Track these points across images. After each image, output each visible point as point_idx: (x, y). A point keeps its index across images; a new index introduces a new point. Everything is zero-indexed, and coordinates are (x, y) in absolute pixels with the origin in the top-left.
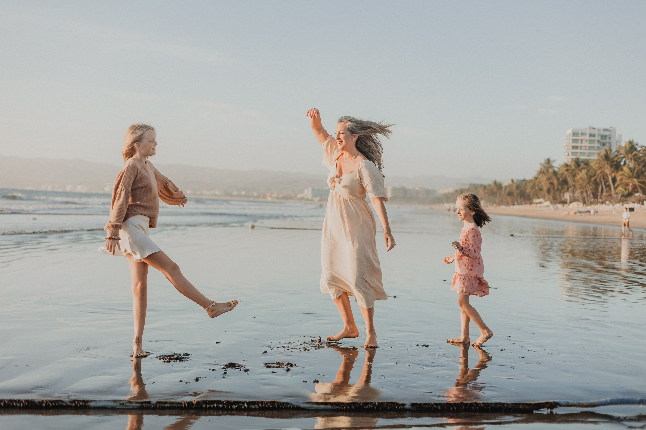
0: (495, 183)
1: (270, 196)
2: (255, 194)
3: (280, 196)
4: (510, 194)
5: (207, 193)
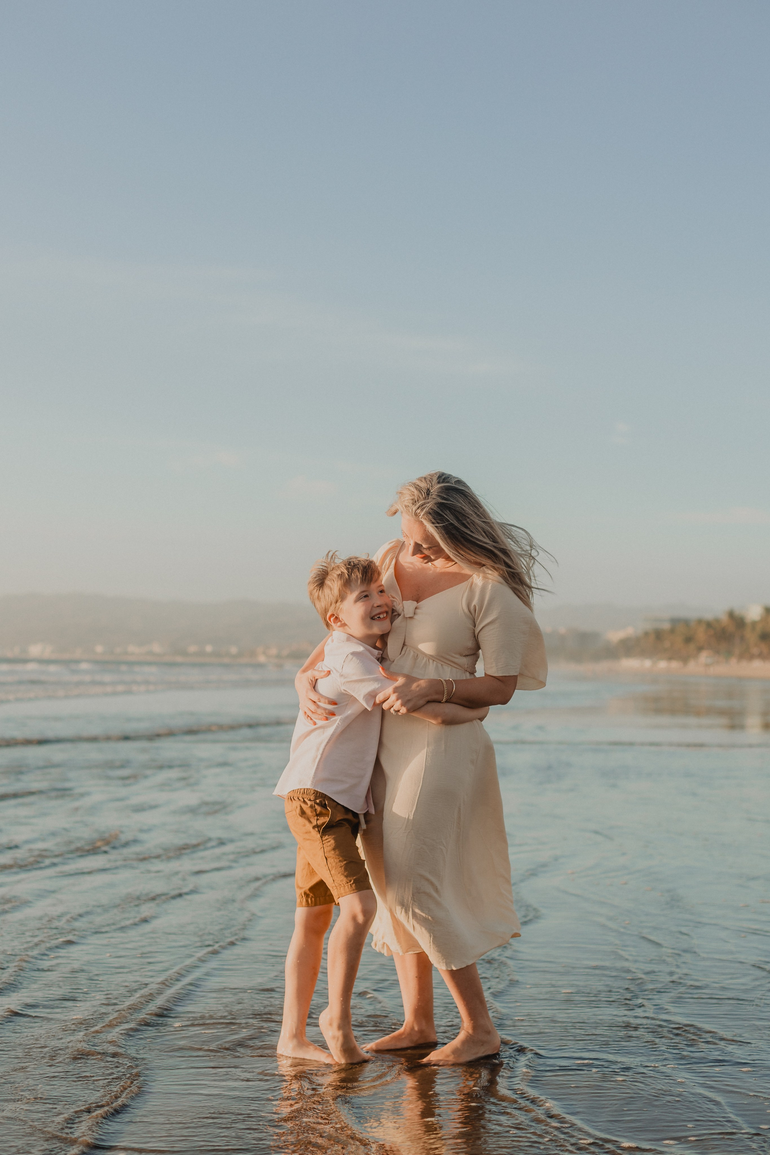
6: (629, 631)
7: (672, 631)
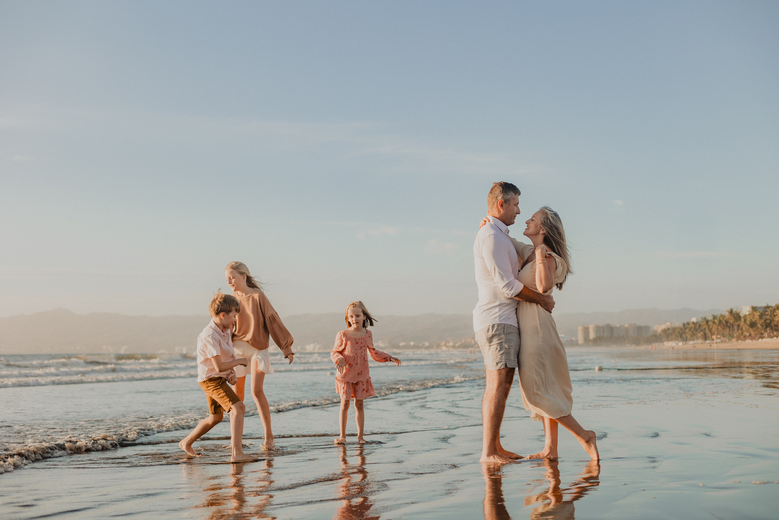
0: (731, 312)
1: (445, 345)
2: (427, 344)
3: (457, 345)
4: (753, 325)
6: (667, 325)
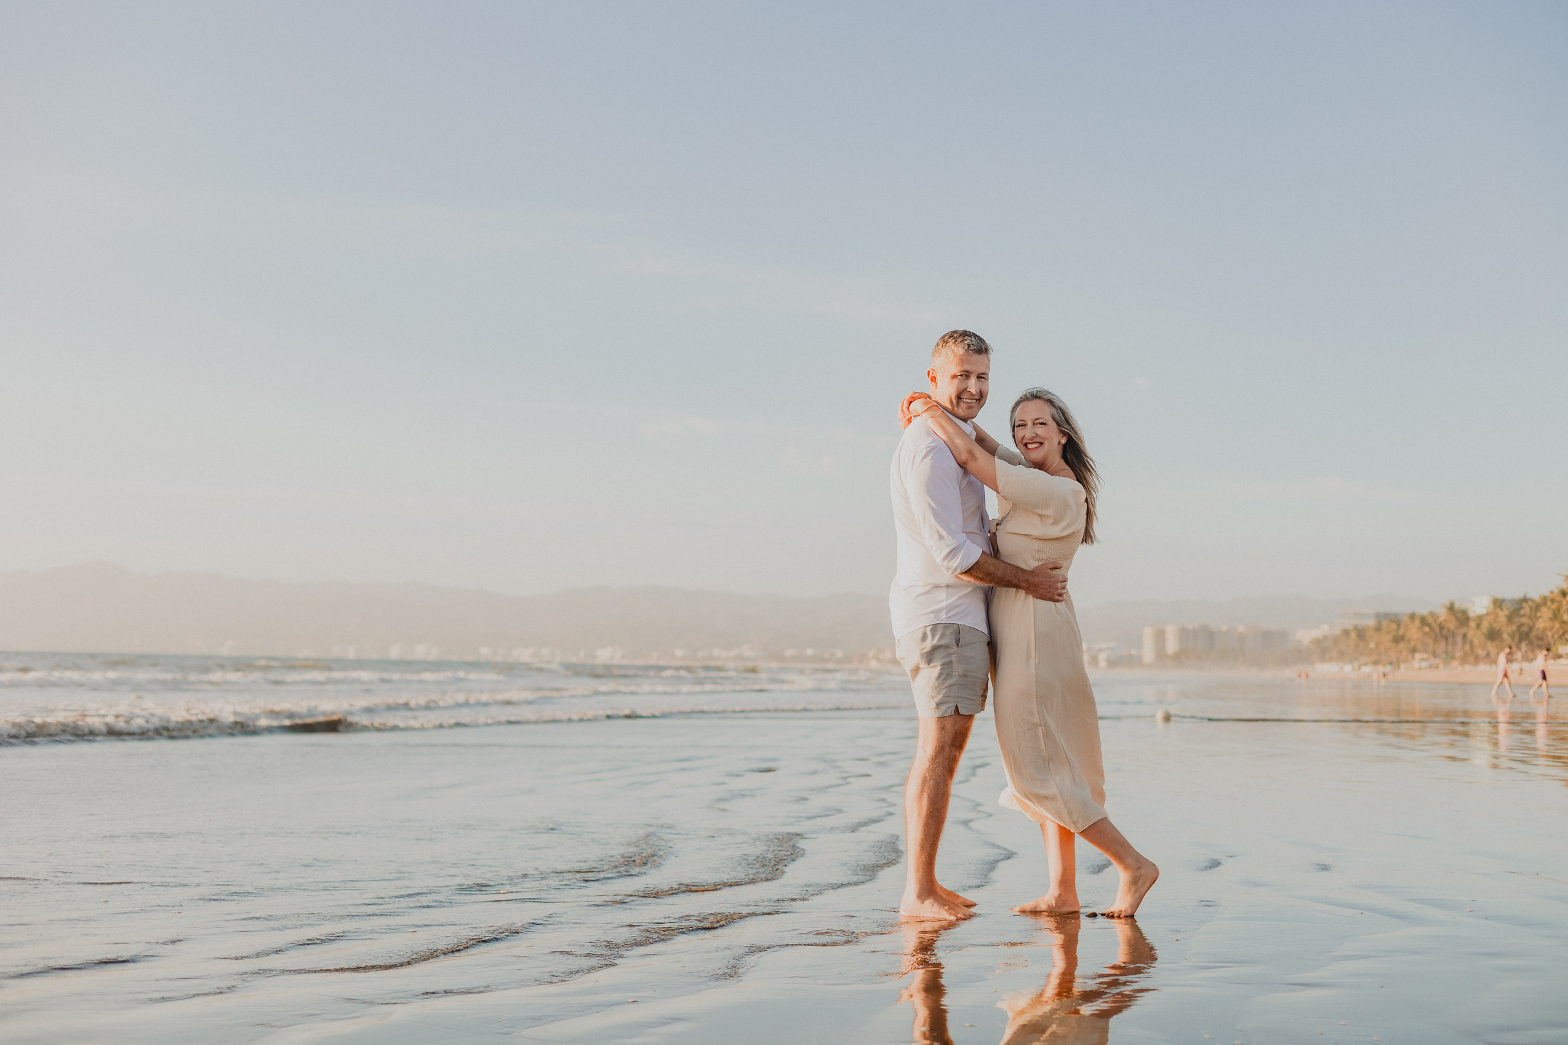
0: (1451, 608)
5: (724, 654)
6: (1324, 630)
7: (1378, 629)
